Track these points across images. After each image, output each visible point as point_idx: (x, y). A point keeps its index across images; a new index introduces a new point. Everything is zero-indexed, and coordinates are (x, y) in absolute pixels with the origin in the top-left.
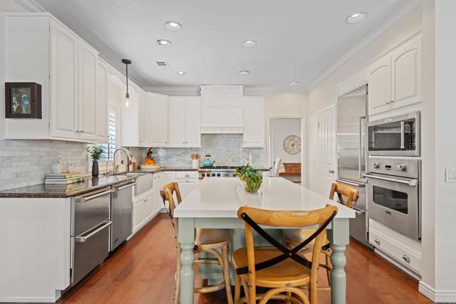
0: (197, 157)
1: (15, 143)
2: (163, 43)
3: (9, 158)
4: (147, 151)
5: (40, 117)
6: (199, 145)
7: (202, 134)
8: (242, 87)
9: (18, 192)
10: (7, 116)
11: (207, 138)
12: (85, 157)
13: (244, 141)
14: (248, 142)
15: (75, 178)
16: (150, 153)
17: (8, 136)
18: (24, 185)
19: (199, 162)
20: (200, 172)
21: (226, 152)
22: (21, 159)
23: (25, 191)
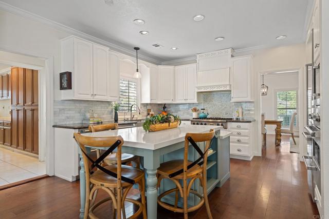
0: (195, 110)
1: (66, 102)
2: (144, 33)
3: (63, 109)
4: (163, 106)
5: (71, 88)
6: (195, 101)
7: (198, 93)
8: (230, 50)
9: (68, 126)
10: (61, 89)
11: (205, 95)
12: (110, 110)
13: (232, 96)
14: (235, 97)
15: (96, 120)
16: (164, 108)
17: (63, 99)
18: (71, 123)
19: (198, 114)
20: (192, 121)
21: (220, 107)
22: (70, 110)
23: (72, 126)
